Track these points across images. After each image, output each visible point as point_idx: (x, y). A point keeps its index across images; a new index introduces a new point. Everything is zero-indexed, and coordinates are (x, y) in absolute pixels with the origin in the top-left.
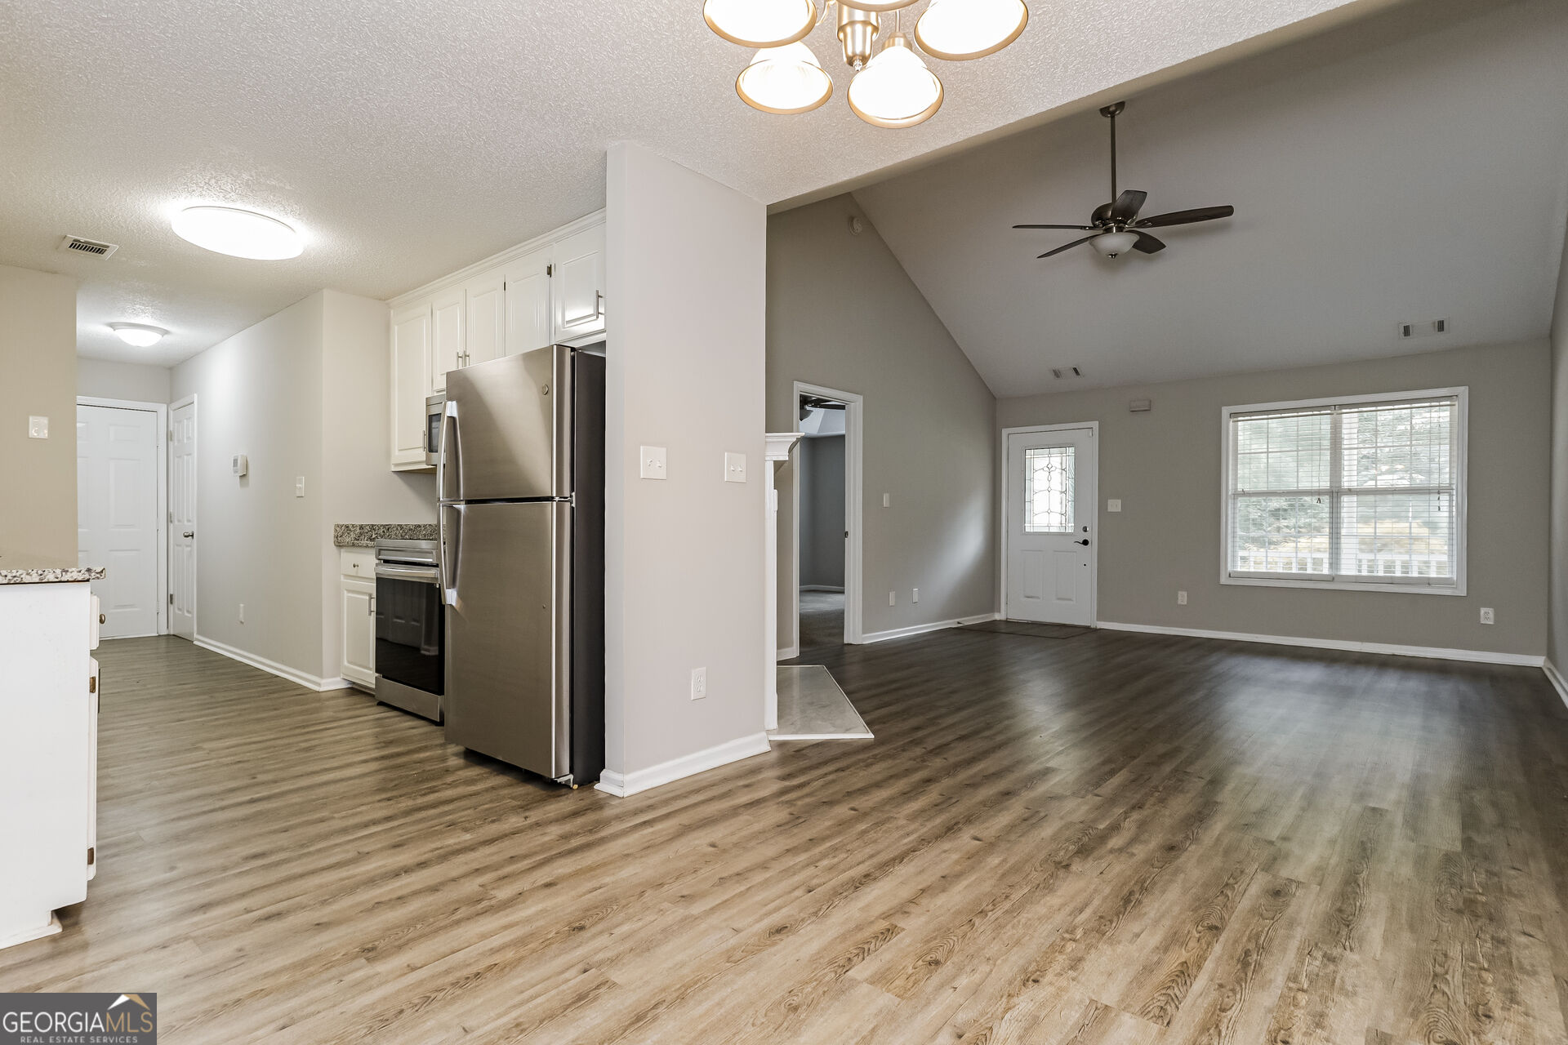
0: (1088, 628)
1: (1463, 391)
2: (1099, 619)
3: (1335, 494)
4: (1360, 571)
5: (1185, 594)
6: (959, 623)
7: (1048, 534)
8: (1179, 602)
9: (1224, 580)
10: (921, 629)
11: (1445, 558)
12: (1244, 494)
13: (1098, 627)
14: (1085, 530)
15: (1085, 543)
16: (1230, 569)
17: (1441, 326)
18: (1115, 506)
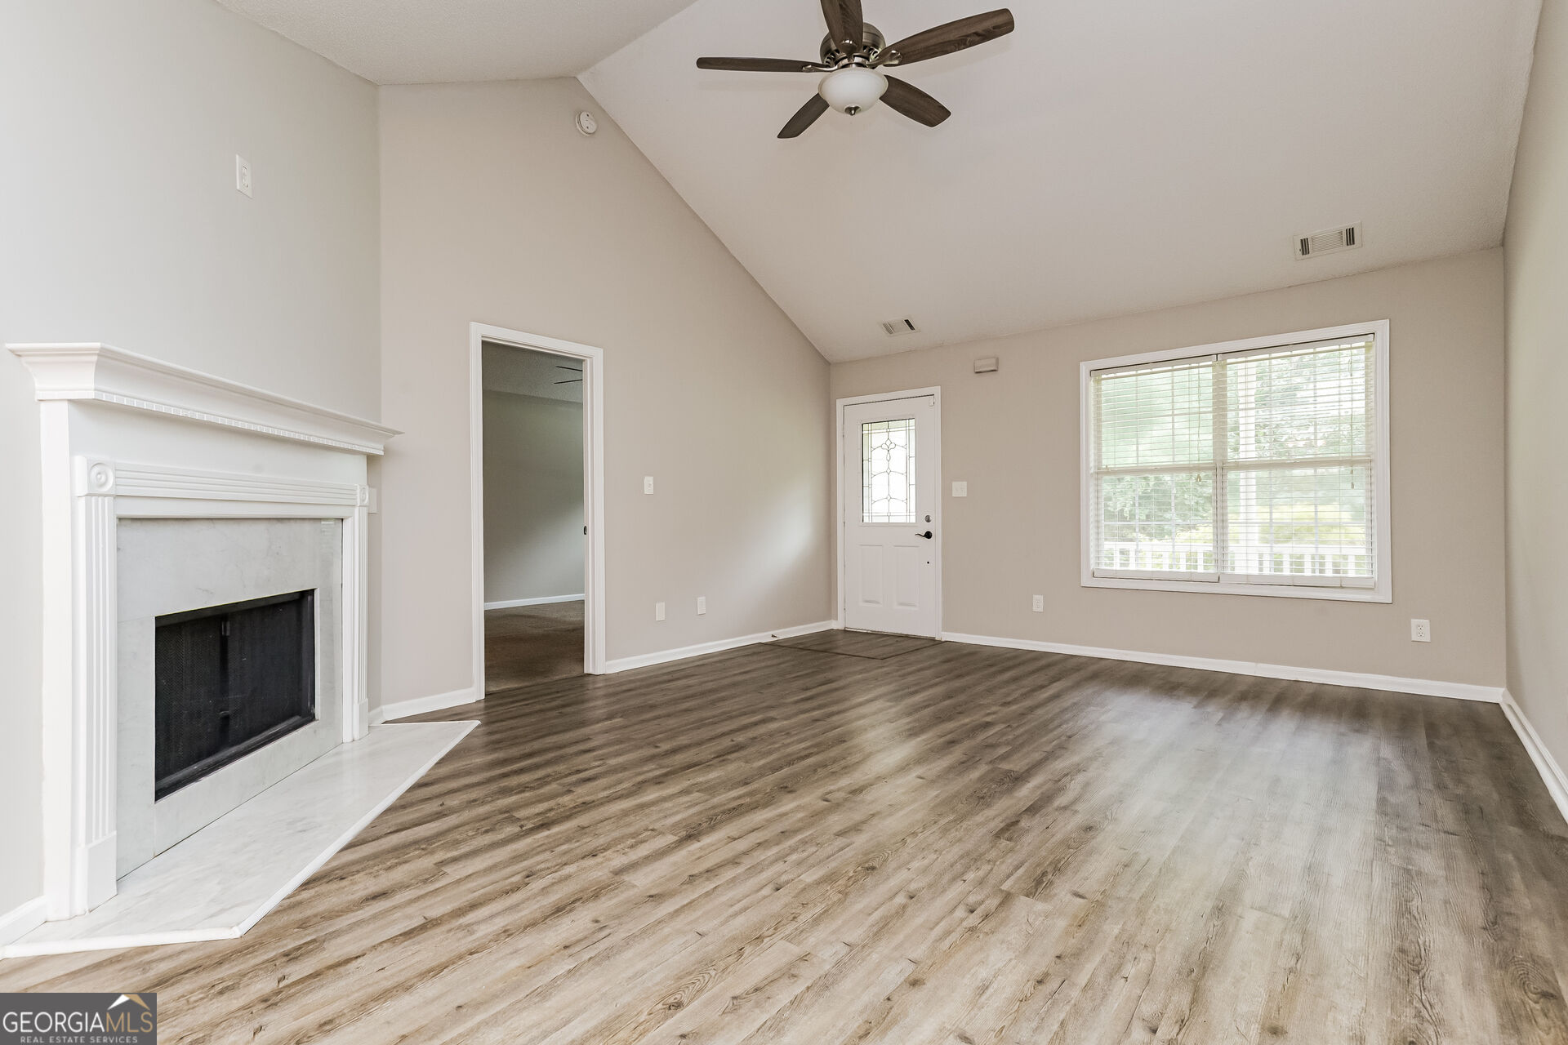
0: (933, 639)
1: (1382, 327)
2: (946, 628)
3: (1220, 468)
4: (1261, 570)
5: (1041, 597)
6: (773, 636)
7: (889, 525)
8: (1035, 609)
9: (1086, 581)
10: (720, 645)
11: (1363, 552)
12: (1109, 472)
13: (943, 640)
14: (928, 520)
15: (928, 535)
16: (1093, 566)
17: (1351, 237)
18: (960, 489)
